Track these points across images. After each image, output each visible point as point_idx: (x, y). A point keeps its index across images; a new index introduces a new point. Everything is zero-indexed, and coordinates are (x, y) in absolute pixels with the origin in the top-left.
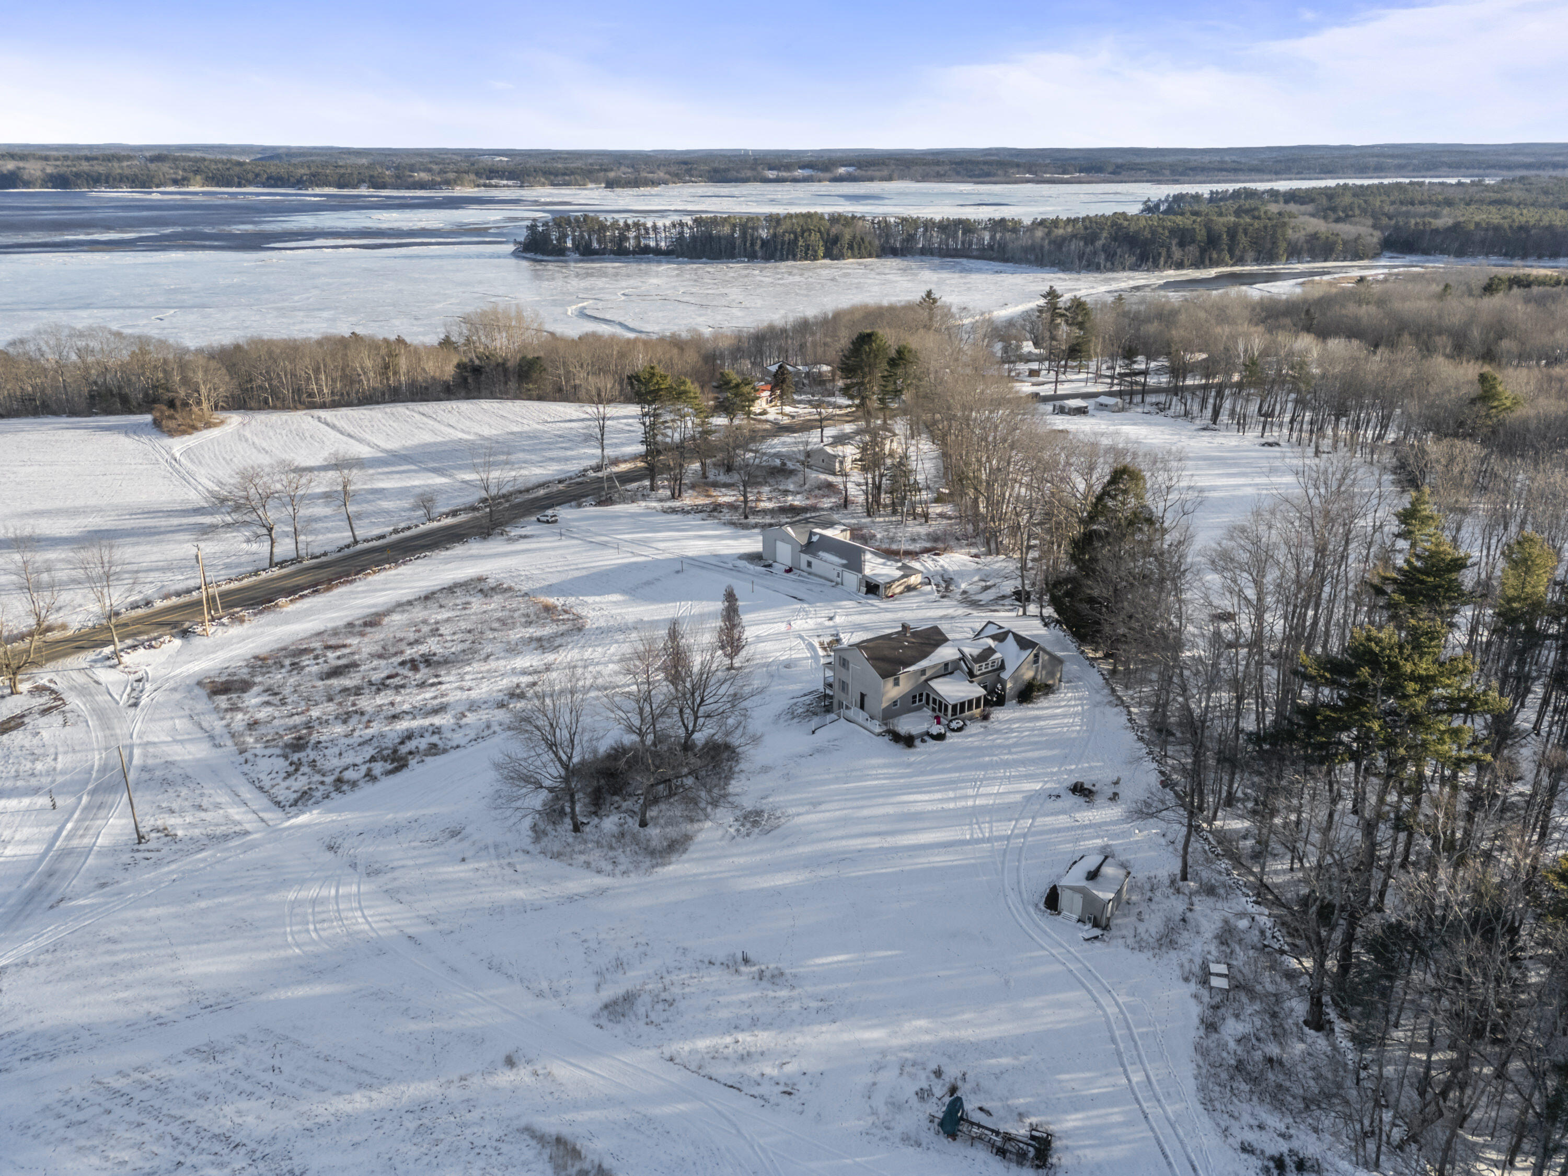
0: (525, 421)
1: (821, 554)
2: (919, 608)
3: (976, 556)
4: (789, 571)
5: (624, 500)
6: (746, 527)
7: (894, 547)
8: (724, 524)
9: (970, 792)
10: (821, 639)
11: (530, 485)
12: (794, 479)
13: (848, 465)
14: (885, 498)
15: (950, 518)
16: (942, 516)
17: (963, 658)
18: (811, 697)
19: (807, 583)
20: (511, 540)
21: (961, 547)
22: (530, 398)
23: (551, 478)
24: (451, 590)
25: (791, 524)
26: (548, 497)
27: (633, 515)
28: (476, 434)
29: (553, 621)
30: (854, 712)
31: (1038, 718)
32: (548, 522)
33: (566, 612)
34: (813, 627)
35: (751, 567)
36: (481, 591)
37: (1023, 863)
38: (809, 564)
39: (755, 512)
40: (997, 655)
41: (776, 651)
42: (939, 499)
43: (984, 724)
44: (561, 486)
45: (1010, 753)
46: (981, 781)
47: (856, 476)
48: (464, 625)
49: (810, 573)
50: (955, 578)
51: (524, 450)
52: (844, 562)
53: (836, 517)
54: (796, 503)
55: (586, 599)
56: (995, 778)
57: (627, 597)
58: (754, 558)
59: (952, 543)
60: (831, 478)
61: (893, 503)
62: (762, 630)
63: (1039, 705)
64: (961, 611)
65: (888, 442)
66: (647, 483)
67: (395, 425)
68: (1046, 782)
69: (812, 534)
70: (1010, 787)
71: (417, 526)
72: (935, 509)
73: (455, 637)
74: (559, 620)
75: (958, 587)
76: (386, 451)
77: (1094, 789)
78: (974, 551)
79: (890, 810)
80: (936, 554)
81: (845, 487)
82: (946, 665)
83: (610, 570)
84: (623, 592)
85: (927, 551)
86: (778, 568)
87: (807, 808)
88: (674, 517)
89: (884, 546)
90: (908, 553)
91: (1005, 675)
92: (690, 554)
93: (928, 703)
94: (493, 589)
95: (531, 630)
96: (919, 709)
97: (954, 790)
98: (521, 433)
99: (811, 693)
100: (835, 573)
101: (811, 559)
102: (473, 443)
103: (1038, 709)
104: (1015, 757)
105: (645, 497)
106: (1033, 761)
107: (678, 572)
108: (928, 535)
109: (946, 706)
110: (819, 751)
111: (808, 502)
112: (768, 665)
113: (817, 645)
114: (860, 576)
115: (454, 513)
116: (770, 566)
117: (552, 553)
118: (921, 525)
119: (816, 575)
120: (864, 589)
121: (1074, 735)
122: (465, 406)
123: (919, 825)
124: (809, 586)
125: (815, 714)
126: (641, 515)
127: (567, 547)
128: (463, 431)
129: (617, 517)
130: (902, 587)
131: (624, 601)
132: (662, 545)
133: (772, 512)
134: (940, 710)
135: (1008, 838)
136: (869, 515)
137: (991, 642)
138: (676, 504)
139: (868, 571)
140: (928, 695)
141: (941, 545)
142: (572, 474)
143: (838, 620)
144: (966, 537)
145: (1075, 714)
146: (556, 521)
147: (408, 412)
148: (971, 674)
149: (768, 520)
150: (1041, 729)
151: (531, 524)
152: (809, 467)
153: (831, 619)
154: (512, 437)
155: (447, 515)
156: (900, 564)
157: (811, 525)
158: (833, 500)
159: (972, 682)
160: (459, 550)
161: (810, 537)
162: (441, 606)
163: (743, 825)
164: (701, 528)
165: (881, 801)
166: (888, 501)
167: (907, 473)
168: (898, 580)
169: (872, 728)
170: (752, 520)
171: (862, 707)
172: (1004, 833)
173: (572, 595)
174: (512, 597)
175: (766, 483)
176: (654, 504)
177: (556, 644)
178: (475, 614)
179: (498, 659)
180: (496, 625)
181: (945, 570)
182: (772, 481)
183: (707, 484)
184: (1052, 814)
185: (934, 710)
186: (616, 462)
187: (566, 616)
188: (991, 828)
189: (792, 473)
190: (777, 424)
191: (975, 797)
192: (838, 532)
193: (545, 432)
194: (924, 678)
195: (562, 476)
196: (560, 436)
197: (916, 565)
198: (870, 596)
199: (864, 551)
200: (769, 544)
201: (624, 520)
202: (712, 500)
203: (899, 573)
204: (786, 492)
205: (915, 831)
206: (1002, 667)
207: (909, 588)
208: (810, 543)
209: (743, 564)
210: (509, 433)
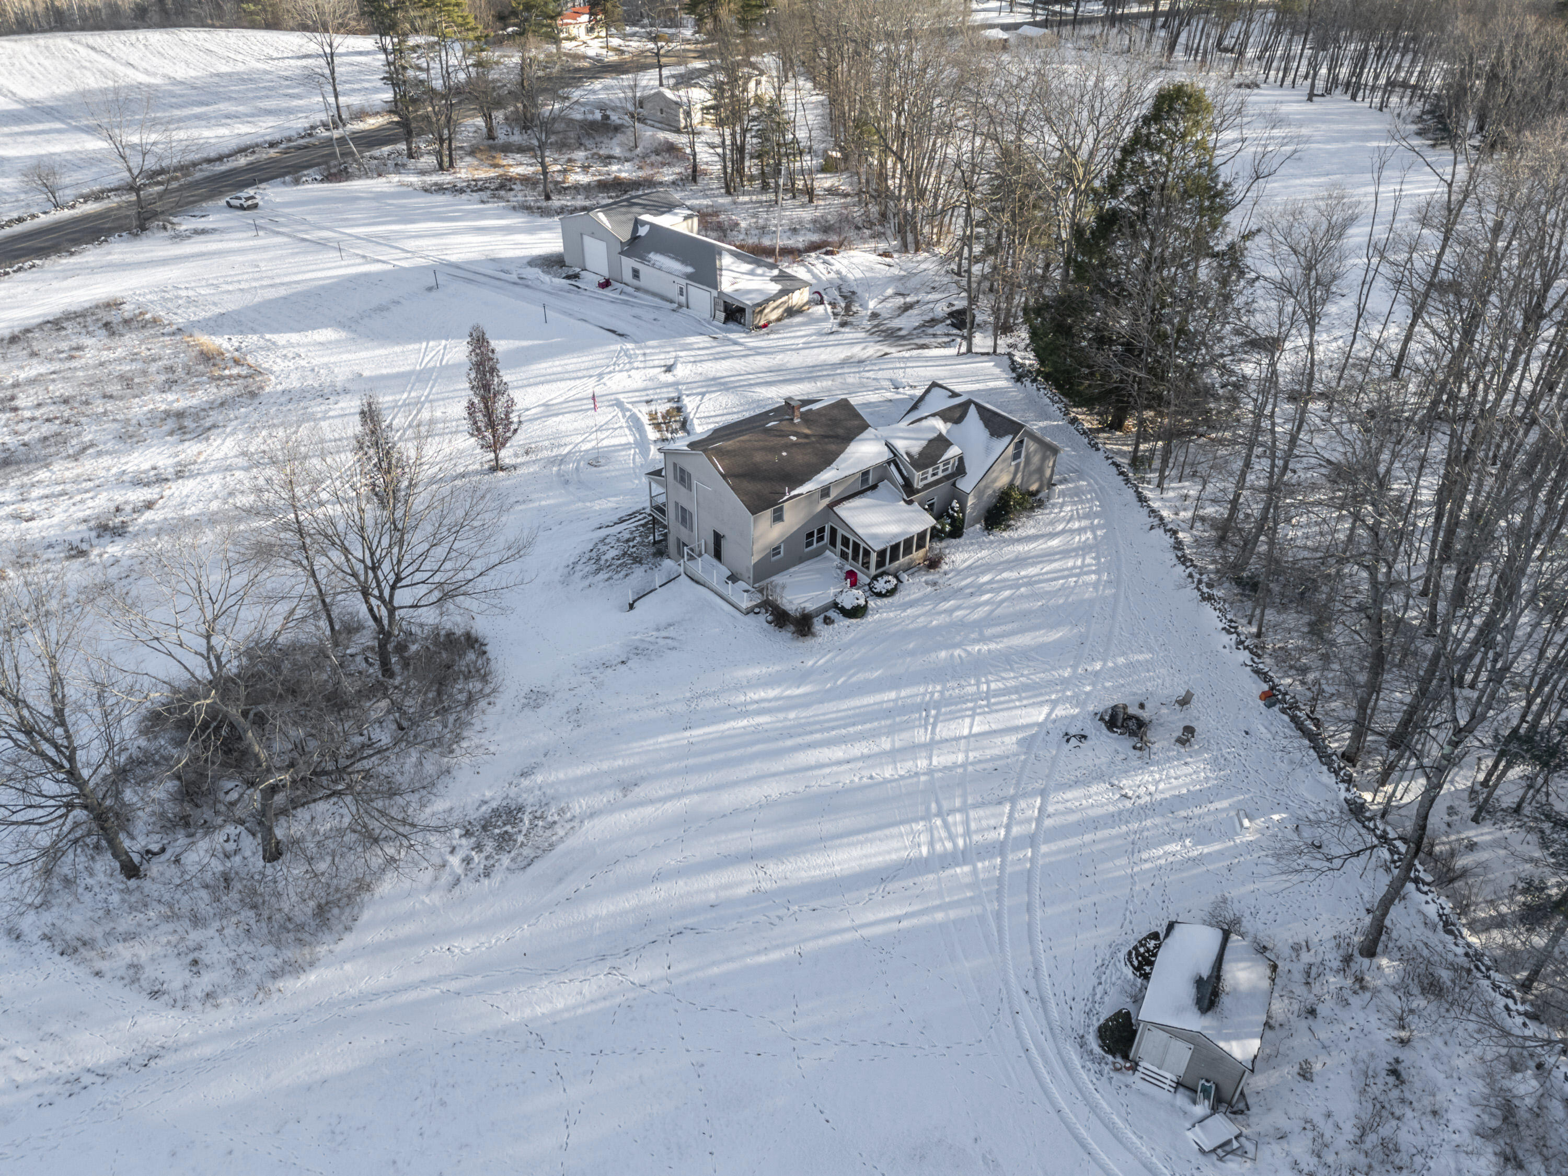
0: (239, 58)
1: (653, 256)
2: (808, 346)
3: (886, 254)
4: (606, 284)
5: (366, 174)
6: (545, 212)
7: (766, 242)
8: (514, 208)
9: (921, 736)
10: (653, 408)
11: (227, 151)
12: (620, 137)
13: (697, 117)
14: (751, 166)
15: (846, 195)
16: (832, 192)
17: (895, 460)
18: (630, 525)
19: (633, 305)
20: (179, 237)
21: (864, 240)
22: (253, 26)
23: (260, 140)
24: (56, 324)
25: (606, 208)
26: (252, 168)
27: (380, 197)
28: (164, 76)
29: (213, 379)
30: (704, 565)
31: (1020, 562)
32: (242, 208)
33: (237, 362)
34: (640, 384)
35: (547, 278)
36: (107, 325)
37: (1039, 914)
38: (636, 274)
39: (563, 190)
40: (953, 451)
41: (577, 432)
42: (829, 167)
43: (932, 576)
44: (273, 153)
45: (983, 639)
46: (937, 705)
47: (709, 133)
48: (60, 389)
49: (637, 289)
50: (859, 291)
51: (230, 99)
52: (690, 270)
53: (677, 196)
54: (623, 175)
55: (275, 337)
56: (963, 699)
57: (343, 335)
58: (553, 263)
59: (852, 234)
60: (672, 137)
61: (763, 173)
62: (554, 393)
63: (1021, 532)
64: (873, 350)
65: (752, 85)
66: (402, 146)
67: (47, 63)
68: (1054, 704)
69: (637, 223)
70: (995, 721)
71: (33, 216)
72: (825, 182)
73: (37, 413)
74: (221, 378)
75: (864, 306)
76: (25, 101)
77: (1145, 715)
78: (883, 246)
79: (773, 789)
80: (827, 253)
81: (693, 150)
82: (865, 474)
83: (323, 287)
84: (340, 325)
85: (813, 247)
86: (590, 280)
87: (610, 795)
88: (440, 199)
89: (751, 241)
90: (787, 252)
91: (966, 484)
92: (453, 258)
93: (833, 543)
94: (126, 322)
95: (170, 397)
96: (818, 553)
97: (890, 731)
98: (230, 75)
99: (631, 516)
100: (677, 291)
101: (638, 266)
102: (156, 88)
103: (1019, 540)
104: (993, 646)
105: (399, 168)
106: (1026, 655)
107: (430, 289)
108: (814, 221)
109: (867, 553)
110: (639, 651)
111: (641, 174)
112: (561, 460)
113: (645, 420)
114: (715, 293)
115: (97, 196)
116: (576, 276)
117: (240, 258)
118: (803, 206)
119: (647, 292)
120: (722, 315)
121: (1089, 594)
122: (156, 37)
123: (828, 826)
124: (637, 311)
125: (638, 560)
126: (393, 195)
127: (265, 248)
128: (146, 72)
129: (353, 199)
130: (780, 311)
131: (337, 342)
132: (411, 244)
133: (587, 189)
134: (855, 558)
135: (1000, 848)
136: (728, 193)
137: (941, 426)
138: (445, 178)
139: (726, 286)
140: (833, 531)
141: (834, 238)
142: (293, 133)
143: (682, 372)
144: (870, 224)
145: (1084, 549)
146: (255, 206)
147: (70, 45)
148: (908, 488)
149: (580, 201)
150: (1030, 582)
151: (219, 210)
152: (642, 120)
153: (669, 369)
154: (216, 79)
155: (86, 198)
156: (776, 272)
157: (636, 209)
158: (677, 170)
159: (910, 503)
160: (91, 255)
161: (635, 230)
162: (34, 354)
163: (479, 847)
164: (480, 215)
165: (755, 768)
166: (754, 171)
167: (781, 128)
168: (774, 298)
169: (734, 599)
170: (557, 202)
171: (718, 555)
172: (992, 836)
173: (254, 331)
174: (155, 336)
175: (580, 145)
176: (414, 179)
177: (208, 423)
178: (85, 368)
179: (99, 454)
180: (114, 388)
181: (843, 278)
182: (588, 143)
183: (492, 148)
184: (1076, 783)
185: (844, 555)
186: (361, 114)
187: (235, 371)
188: (967, 823)
189: (617, 129)
190: (600, 61)
191: (930, 746)
192: (680, 219)
193: (266, 72)
194: (826, 501)
195: (277, 137)
196: (286, 78)
197: (798, 271)
198: (731, 325)
199: (719, 252)
200: (572, 239)
201: (363, 204)
202: (500, 171)
203: (775, 288)
204: (608, 159)
205: (821, 842)
206: (960, 469)
207: (791, 312)
208: (635, 238)
209: (535, 272)
210: (212, 75)
